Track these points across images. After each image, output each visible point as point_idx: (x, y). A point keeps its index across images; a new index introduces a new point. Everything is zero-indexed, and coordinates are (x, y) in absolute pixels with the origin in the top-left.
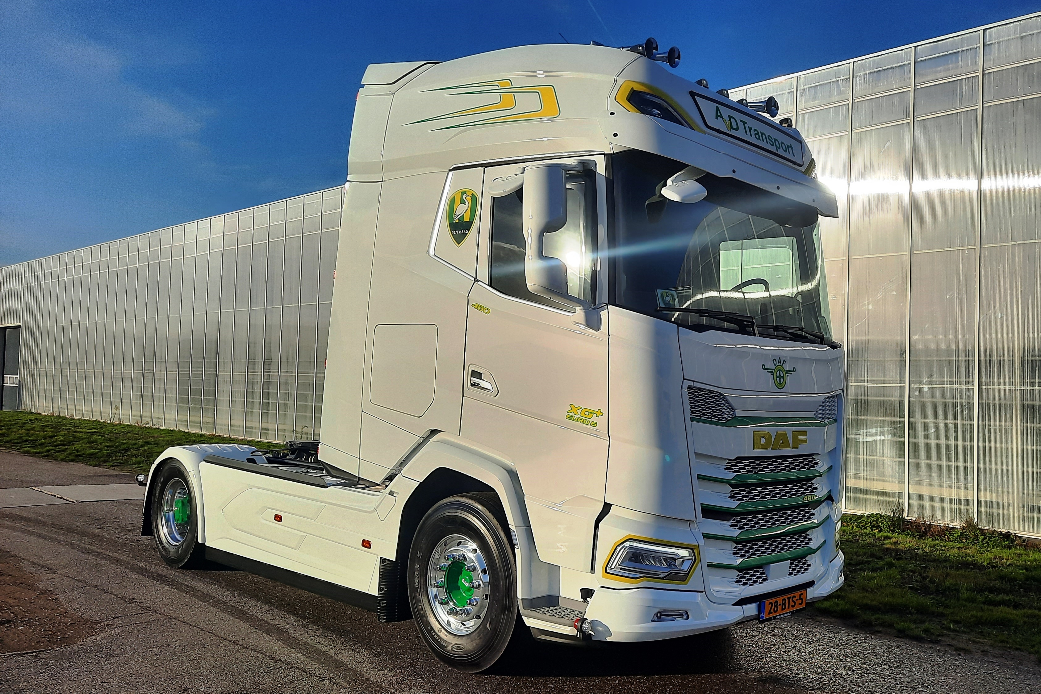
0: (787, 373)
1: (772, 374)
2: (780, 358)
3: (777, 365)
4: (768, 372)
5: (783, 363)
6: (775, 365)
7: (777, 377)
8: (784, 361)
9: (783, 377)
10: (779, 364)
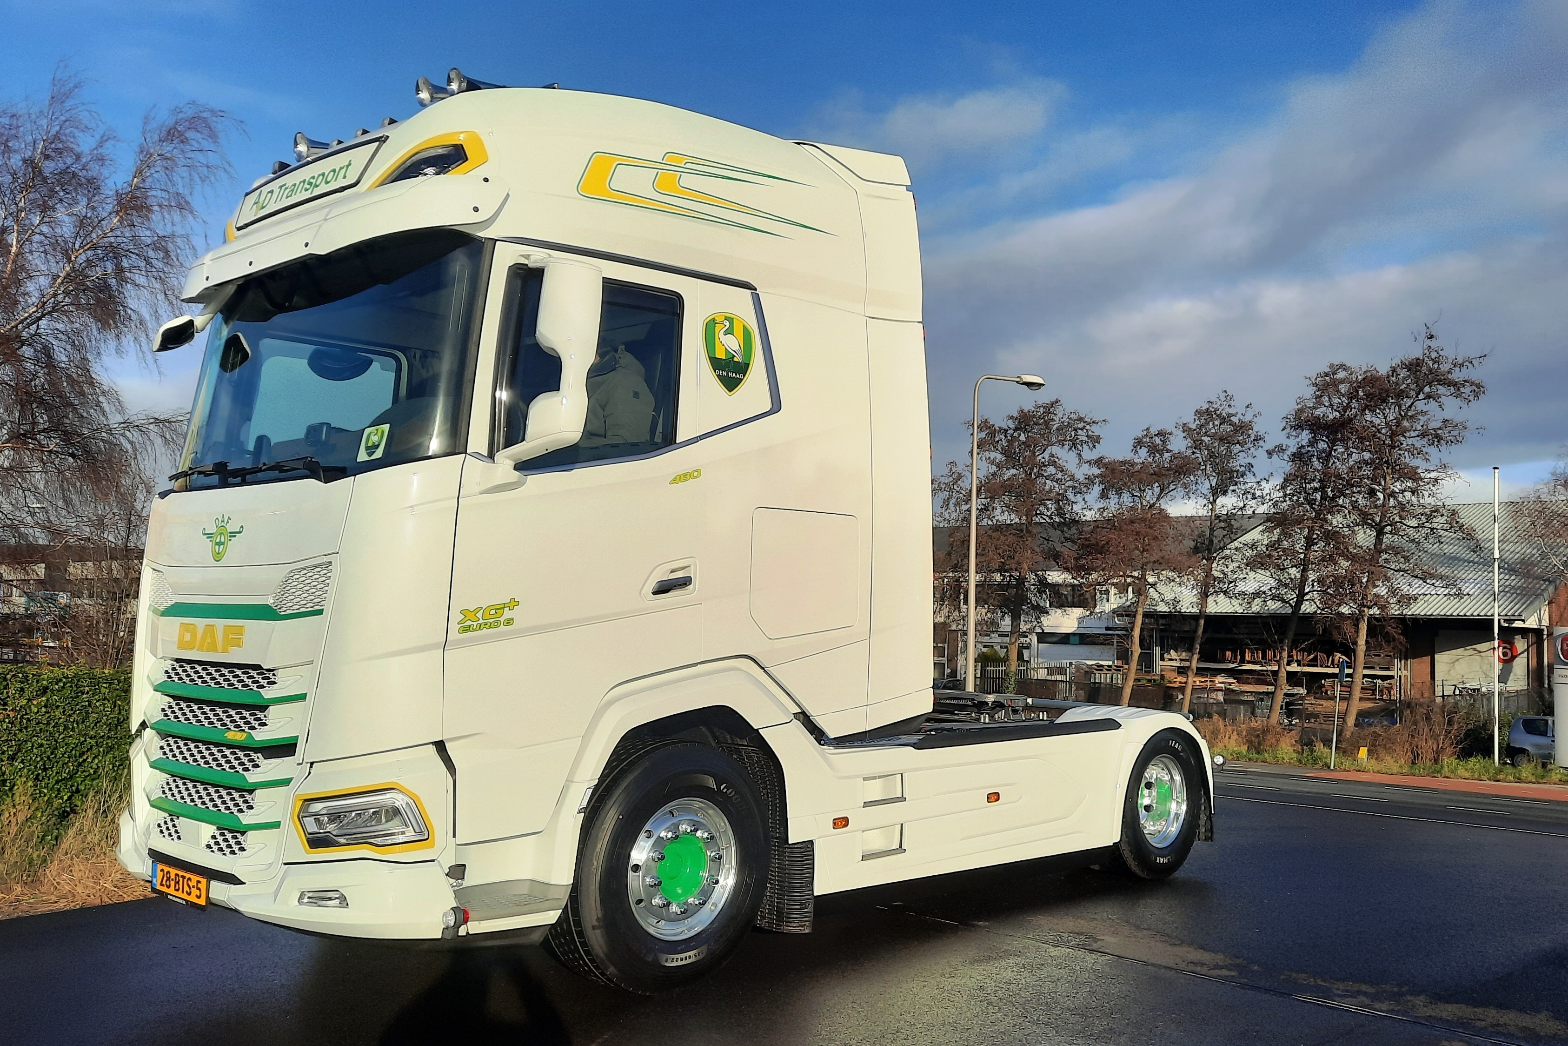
0: (230, 537)
1: (211, 542)
3: (219, 525)
6: (217, 527)
7: (216, 544)
9: (224, 544)
10: (223, 524)
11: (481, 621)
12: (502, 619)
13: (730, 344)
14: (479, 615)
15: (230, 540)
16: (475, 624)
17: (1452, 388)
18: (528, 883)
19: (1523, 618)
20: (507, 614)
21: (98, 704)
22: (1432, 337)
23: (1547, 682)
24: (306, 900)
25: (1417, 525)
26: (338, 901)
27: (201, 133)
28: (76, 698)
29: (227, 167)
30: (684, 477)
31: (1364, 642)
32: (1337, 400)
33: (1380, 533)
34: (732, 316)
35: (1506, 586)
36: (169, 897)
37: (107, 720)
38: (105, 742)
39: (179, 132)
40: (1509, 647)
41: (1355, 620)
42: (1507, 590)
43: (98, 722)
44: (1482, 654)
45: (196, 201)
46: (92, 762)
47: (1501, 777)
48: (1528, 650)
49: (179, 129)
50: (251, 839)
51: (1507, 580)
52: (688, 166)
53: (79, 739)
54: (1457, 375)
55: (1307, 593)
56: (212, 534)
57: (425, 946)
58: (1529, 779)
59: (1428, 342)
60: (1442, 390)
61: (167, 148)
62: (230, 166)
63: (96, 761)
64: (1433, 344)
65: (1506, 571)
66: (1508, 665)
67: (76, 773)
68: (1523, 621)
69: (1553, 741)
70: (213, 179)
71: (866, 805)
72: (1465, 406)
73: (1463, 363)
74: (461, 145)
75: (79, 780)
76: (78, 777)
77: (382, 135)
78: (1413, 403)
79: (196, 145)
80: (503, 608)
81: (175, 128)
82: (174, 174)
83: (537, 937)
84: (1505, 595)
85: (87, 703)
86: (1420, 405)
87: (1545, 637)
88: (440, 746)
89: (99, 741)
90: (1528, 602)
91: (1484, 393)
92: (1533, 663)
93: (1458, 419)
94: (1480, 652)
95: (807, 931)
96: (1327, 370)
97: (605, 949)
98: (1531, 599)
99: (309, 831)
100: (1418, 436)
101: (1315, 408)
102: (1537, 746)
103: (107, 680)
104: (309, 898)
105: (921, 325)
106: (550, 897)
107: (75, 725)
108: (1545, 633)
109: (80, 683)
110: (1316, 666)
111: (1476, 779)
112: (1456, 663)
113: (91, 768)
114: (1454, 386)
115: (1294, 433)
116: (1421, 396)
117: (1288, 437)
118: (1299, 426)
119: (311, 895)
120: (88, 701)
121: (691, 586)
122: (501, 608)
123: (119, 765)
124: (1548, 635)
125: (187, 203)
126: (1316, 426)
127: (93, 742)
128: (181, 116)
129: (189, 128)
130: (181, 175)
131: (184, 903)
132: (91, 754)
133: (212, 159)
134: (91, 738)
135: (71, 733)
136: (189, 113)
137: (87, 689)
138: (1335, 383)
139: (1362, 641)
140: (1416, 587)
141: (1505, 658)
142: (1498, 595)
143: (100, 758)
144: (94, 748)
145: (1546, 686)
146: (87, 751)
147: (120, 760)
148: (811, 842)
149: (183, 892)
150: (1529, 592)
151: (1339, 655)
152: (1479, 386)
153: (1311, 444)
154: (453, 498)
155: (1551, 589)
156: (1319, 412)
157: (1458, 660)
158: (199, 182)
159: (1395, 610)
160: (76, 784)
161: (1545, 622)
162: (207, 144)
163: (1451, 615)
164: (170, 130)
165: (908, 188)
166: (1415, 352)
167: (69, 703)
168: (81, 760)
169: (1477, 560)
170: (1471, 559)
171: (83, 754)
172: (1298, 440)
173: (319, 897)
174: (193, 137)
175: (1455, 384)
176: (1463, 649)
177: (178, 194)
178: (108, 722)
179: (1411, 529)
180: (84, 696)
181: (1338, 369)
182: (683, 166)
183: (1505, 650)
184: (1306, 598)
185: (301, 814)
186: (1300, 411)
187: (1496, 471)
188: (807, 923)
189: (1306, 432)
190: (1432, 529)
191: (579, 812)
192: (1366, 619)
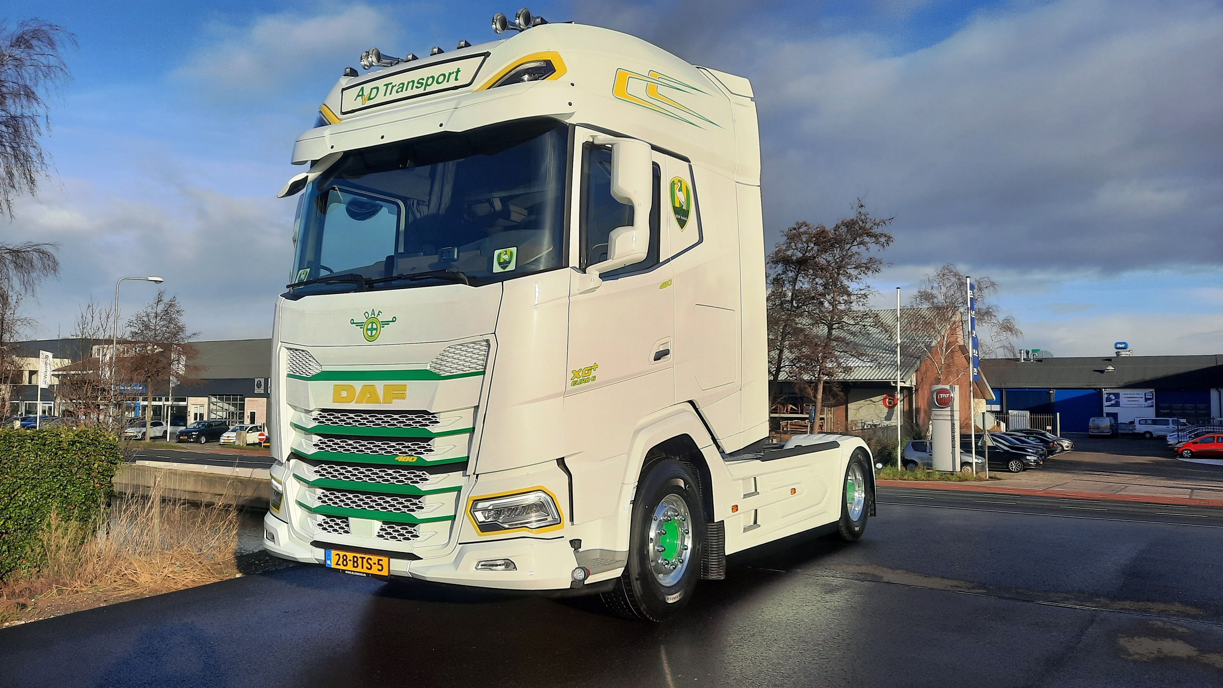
0: (382, 324)
1: (361, 328)
2: (373, 310)
3: (370, 317)
4: (357, 326)
5: (379, 314)
6: (367, 318)
7: (368, 330)
8: (380, 312)
9: (376, 329)
10: (373, 316)
11: (581, 378)
12: (590, 377)
13: (681, 197)
14: (580, 374)
15: (383, 327)
16: (579, 379)
17: (874, 239)
18: (599, 551)
19: (904, 380)
20: (593, 373)
21: (25, 455)
22: (862, 206)
23: (915, 419)
24: (480, 567)
25: (854, 323)
26: (503, 567)
27: (42, 41)
28: (8, 451)
29: (63, 67)
30: (665, 285)
31: (821, 397)
32: (800, 245)
33: (830, 328)
34: (681, 179)
35: (892, 361)
36: (346, 572)
37: (32, 466)
38: (30, 482)
39: (25, 40)
40: (892, 398)
41: (813, 384)
42: (892, 363)
43: (25, 468)
44: (876, 403)
45: (39, 92)
46: (21, 496)
47: (906, 477)
48: (904, 399)
49: (25, 38)
50: (422, 528)
51: (892, 357)
52: (660, 80)
53: (12, 480)
54: (876, 230)
55: (782, 367)
56: (363, 323)
57: (558, 594)
58: (922, 478)
59: (860, 210)
60: (866, 239)
61: (17, 52)
62: (65, 67)
63: (24, 495)
64: (862, 210)
65: (890, 352)
66: (892, 409)
67: (9, 505)
68: (904, 382)
69: (931, 455)
70: (53, 76)
71: (745, 497)
72: (881, 248)
73: (879, 223)
74: (550, 60)
75: (11, 509)
76: (10, 508)
77: (486, 51)
78: (850, 247)
79: (38, 50)
80: (591, 370)
81: (22, 37)
82: (23, 71)
83: (610, 587)
84: (892, 367)
85: (17, 454)
86: (855, 249)
87: (914, 392)
88: (561, 462)
89: (27, 481)
90: (906, 371)
91: (892, 241)
92: (907, 407)
93: (878, 257)
94: (875, 402)
95: (723, 578)
96: (795, 226)
97: (642, 592)
98: (908, 369)
99: (480, 521)
100: (854, 268)
101: (787, 250)
102: (922, 459)
103: (30, 437)
104: (482, 565)
105: (759, 187)
106: (618, 559)
107: (9, 471)
108: (914, 389)
109: (11, 440)
110: (777, 413)
111: (892, 479)
112: (860, 409)
113: (20, 501)
114: (875, 237)
115: (773, 266)
116: (855, 243)
117: (770, 268)
118: (776, 262)
119: (483, 563)
120: (17, 453)
121: (669, 355)
122: (590, 370)
123: (40, 498)
124: (915, 391)
125: (33, 93)
126: (786, 261)
127: (22, 482)
128: (26, 28)
129: (33, 38)
130: (28, 72)
131: (364, 575)
132: (20, 491)
133: (52, 61)
134: (20, 479)
135: (6, 476)
136: (34, 26)
137: (16, 444)
138: (799, 235)
139: (820, 396)
140: (853, 362)
141: (890, 405)
142: (900, 366)
143: (27, 493)
144: (22, 486)
145: (914, 422)
146: (17, 489)
147: (41, 494)
148: (723, 521)
149: (362, 568)
150: (906, 364)
151: (791, 406)
152: (889, 237)
153: (784, 273)
154: (566, 297)
155: (918, 362)
156: (789, 253)
157: (861, 407)
158: (43, 77)
159: (841, 376)
160: (9, 512)
161: (914, 383)
162: (47, 50)
163: (861, 379)
164: (19, 38)
165: (752, 99)
166: (851, 215)
167: (4, 455)
168: (13, 495)
169: (872, 345)
170: (868, 345)
171: (13, 491)
172: (776, 270)
173: (489, 565)
174: (37, 45)
175: (875, 236)
176: (864, 400)
177: (26, 86)
178: (33, 468)
179: (851, 326)
180: (14, 449)
181: (802, 226)
182: (657, 79)
183: (890, 401)
184: (781, 370)
185: (472, 510)
186: (777, 253)
187: (899, 290)
188: (722, 573)
189: (780, 265)
190: (864, 326)
191: (631, 504)
192: (822, 382)
